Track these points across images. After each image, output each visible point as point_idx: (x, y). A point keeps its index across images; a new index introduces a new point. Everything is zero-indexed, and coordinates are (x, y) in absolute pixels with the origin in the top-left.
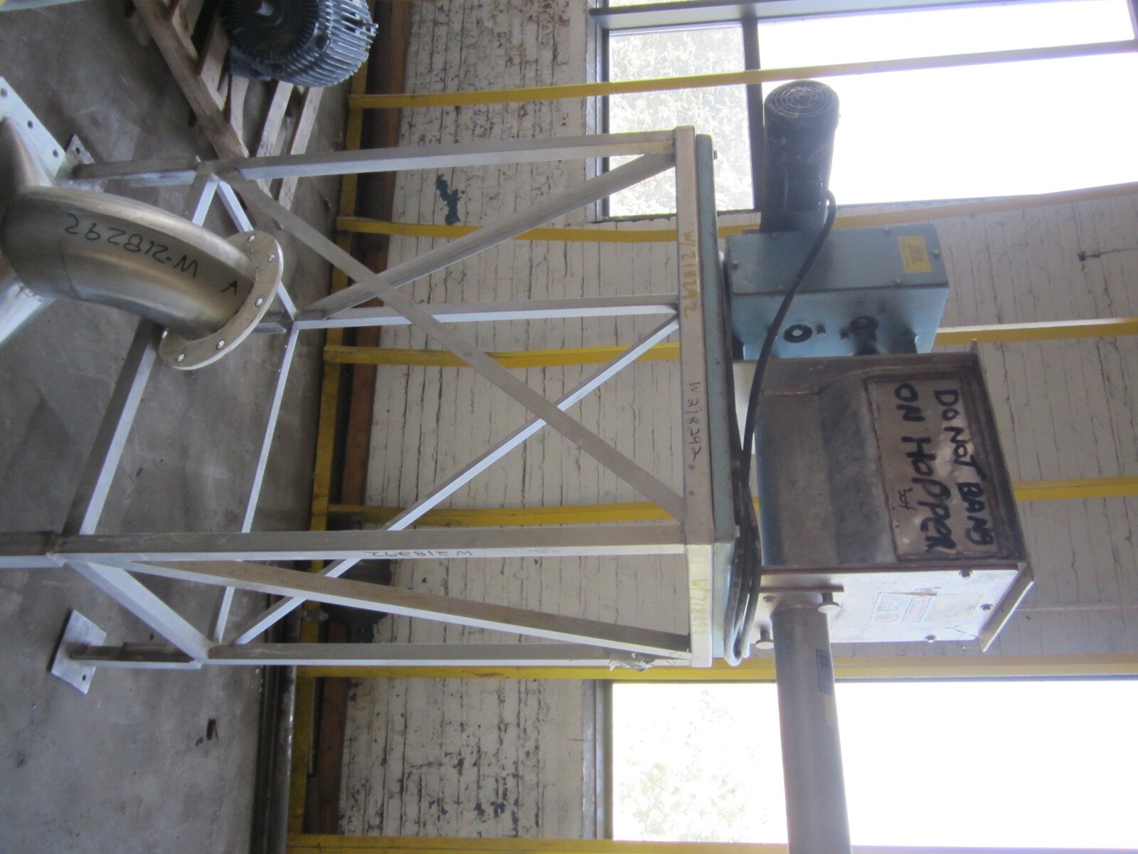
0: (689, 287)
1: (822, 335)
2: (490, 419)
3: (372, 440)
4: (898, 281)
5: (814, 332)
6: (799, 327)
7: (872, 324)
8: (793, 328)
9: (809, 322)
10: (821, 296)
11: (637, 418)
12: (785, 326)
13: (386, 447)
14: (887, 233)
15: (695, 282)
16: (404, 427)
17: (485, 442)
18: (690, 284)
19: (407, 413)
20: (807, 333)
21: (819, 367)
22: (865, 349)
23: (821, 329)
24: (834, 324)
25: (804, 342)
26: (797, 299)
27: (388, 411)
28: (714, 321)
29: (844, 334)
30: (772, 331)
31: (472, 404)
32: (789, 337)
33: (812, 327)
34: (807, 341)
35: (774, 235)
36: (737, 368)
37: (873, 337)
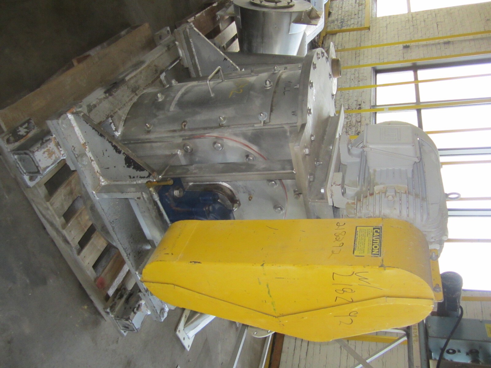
0: (415, 333)
1: (459, 353)
2: (326, 357)
3: (281, 358)
4: (485, 339)
5: (457, 352)
6: (452, 350)
7: (477, 352)
8: (450, 349)
9: (455, 348)
10: (458, 341)
11: (384, 365)
12: (447, 348)
13: (286, 362)
14: (481, 322)
15: (417, 332)
16: (294, 355)
17: (324, 366)
18: (415, 332)
19: (295, 350)
20: (454, 352)
21: (459, 365)
22: (475, 360)
23: (459, 351)
24: (464, 350)
25: (453, 355)
26: (451, 341)
27: (288, 348)
28: (423, 345)
29: (467, 354)
30: (443, 350)
31: (320, 350)
32: (448, 352)
33: (456, 350)
34: (454, 354)
35: (442, 317)
36: (431, 362)
37: (478, 356)
